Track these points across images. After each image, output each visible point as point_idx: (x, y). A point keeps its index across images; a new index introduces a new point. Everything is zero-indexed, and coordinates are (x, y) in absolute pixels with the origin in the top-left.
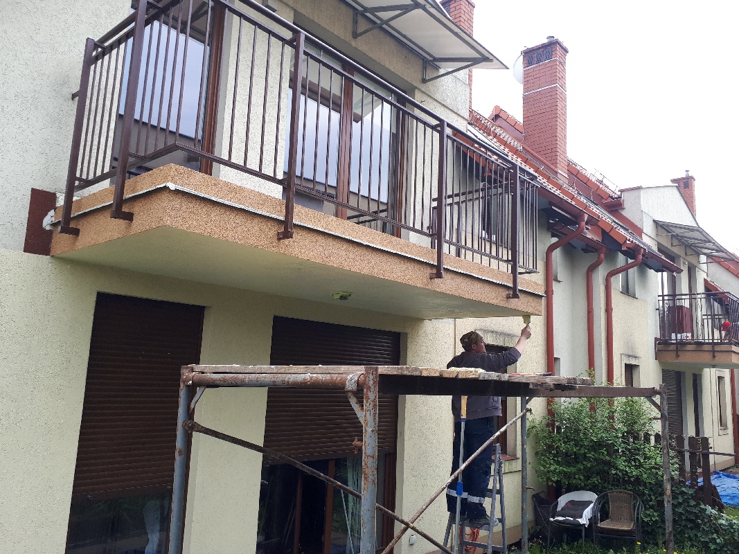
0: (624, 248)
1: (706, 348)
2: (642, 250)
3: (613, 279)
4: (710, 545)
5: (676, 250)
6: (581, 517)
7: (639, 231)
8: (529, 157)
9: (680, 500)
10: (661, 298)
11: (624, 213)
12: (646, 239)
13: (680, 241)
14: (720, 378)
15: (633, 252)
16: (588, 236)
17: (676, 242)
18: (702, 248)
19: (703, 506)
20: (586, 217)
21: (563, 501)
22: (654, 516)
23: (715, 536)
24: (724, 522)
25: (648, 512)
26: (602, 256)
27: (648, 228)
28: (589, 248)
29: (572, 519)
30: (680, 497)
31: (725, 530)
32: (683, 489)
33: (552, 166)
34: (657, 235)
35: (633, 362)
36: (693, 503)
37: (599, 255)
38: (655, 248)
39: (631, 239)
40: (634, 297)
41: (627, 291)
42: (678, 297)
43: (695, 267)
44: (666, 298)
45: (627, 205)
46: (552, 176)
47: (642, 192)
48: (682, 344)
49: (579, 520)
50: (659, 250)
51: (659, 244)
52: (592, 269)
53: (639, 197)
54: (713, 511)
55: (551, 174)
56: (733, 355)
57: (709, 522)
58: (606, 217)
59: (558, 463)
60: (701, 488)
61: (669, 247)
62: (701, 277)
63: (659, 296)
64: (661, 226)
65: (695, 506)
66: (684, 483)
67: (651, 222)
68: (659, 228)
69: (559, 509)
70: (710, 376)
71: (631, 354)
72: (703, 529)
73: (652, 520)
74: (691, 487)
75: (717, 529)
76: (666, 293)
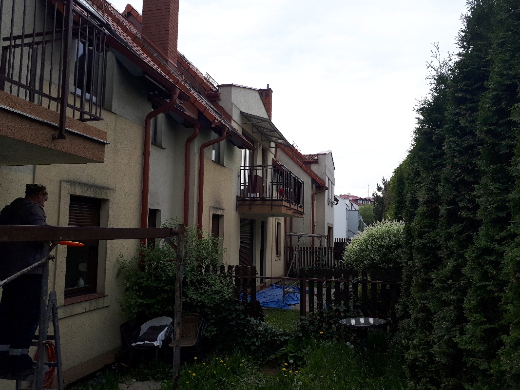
0: (213, 126)
1: (268, 203)
2: (227, 129)
3: (206, 150)
4: (252, 347)
5: (256, 136)
6: (156, 340)
7: (229, 118)
8: (146, 45)
9: (234, 316)
10: (243, 168)
11: (220, 103)
12: (234, 124)
13: (258, 130)
14: (279, 224)
15: (220, 129)
16: (186, 113)
17: (255, 130)
18: (272, 136)
19: (249, 318)
20: (178, 92)
21: (144, 328)
22: (213, 331)
23: (255, 340)
24: (261, 328)
25: (209, 329)
26: (197, 130)
27: (236, 117)
28: (188, 123)
29: (149, 342)
30: (234, 313)
31: (262, 334)
32: (237, 307)
33: (164, 55)
34: (242, 123)
35: (219, 213)
36: (242, 316)
37: (195, 130)
38: (240, 132)
39: (219, 120)
40: (223, 165)
41: (219, 161)
42: (255, 168)
43: (268, 149)
44: (247, 168)
45: (222, 97)
46: (163, 62)
47: (233, 89)
48: (254, 200)
49: (154, 343)
50: (243, 134)
51: (243, 130)
52: (190, 141)
53: (230, 92)
54: (255, 321)
55: (162, 61)
56: (283, 208)
57: (252, 329)
58: (203, 101)
59: (139, 296)
60: (249, 304)
61: (251, 133)
62: (271, 157)
63: (241, 166)
64: (245, 116)
65: (244, 319)
66: (238, 301)
67: (239, 113)
68: (244, 118)
69: (141, 333)
70: (272, 222)
71: (218, 207)
72: (248, 336)
73: (212, 335)
74: (242, 304)
75: (256, 335)
76: (247, 165)
